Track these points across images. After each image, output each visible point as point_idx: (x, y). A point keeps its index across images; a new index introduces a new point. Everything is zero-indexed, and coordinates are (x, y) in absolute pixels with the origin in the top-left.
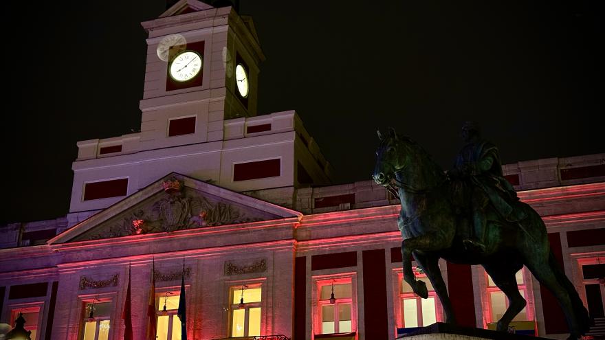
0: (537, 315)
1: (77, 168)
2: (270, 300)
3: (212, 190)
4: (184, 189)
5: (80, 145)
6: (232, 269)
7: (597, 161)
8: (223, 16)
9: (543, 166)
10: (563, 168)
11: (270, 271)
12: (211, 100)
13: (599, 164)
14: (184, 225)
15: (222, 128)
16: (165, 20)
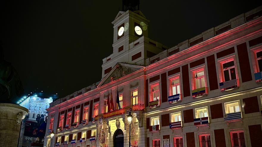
0: (207, 85)
1: (103, 66)
2: (139, 94)
3: (126, 65)
4: (121, 66)
5: (103, 60)
6: (131, 87)
7: (227, 24)
8: (127, 14)
9: (209, 32)
10: (216, 30)
11: (139, 85)
12: (126, 39)
13: (227, 25)
14: (122, 76)
15: (128, 46)
16: (116, 20)
